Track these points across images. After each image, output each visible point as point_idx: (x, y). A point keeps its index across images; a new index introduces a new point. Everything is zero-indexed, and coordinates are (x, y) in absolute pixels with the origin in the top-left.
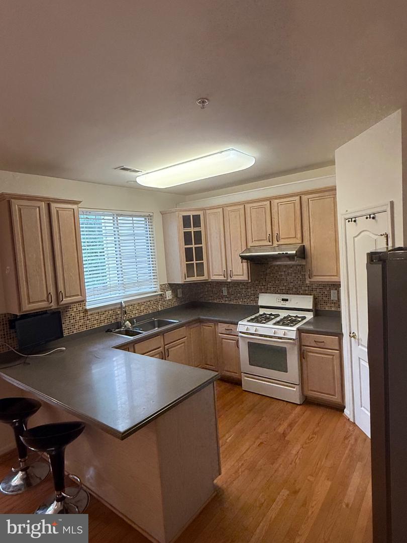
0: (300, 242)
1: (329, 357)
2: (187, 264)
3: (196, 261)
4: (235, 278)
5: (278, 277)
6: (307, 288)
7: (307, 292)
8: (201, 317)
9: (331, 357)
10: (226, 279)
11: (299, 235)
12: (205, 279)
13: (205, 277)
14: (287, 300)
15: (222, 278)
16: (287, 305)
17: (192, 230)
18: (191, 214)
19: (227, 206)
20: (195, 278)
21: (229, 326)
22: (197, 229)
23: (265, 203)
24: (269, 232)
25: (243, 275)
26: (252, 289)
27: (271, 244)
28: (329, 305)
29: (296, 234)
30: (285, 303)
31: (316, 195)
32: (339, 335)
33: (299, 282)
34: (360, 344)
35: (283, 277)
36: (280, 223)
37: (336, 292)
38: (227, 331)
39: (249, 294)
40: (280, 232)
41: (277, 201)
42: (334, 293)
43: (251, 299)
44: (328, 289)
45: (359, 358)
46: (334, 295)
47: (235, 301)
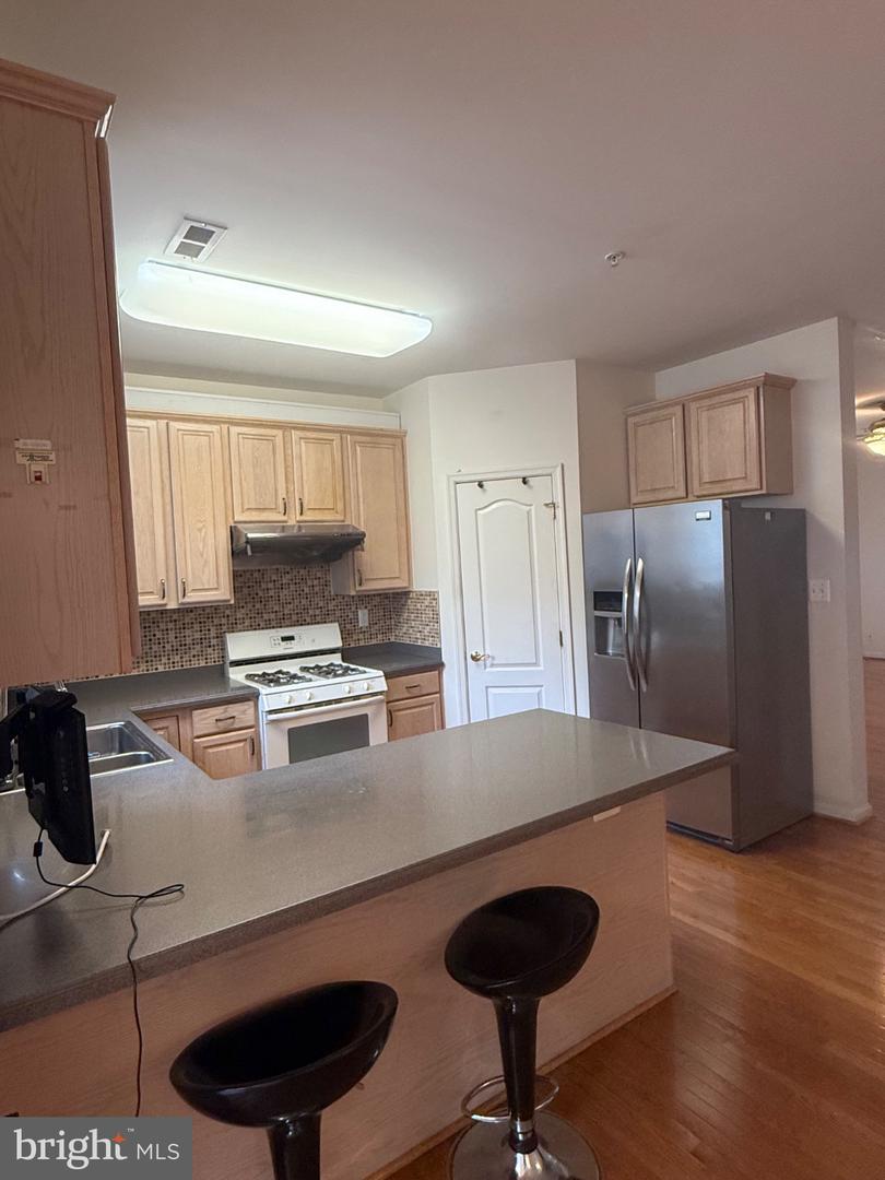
0: (342, 517)
1: (427, 707)
4: (193, 597)
5: (261, 594)
6: (318, 612)
9: (430, 707)
11: (340, 506)
14: (291, 638)
15: (152, 600)
16: (294, 648)
19: (176, 419)
21: (225, 711)
23: (274, 432)
24: (282, 494)
25: (216, 589)
26: (197, 627)
27: (285, 518)
28: (355, 637)
29: (335, 502)
30: (289, 646)
31: (368, 439)
32: (439, 666)
33: (303, 602)
34: (488, 665)
35: (271, 593)
36: (305, 478)
37: (366, 611)
38: (220, 724)
39: (189, 641)
40: (306, 495)
41: (295, 434)
42: (364, 615)
43: (194, 652)
44: (353, 609)
45: (487, 687)
46: (363, 618)
47: (143, 666)
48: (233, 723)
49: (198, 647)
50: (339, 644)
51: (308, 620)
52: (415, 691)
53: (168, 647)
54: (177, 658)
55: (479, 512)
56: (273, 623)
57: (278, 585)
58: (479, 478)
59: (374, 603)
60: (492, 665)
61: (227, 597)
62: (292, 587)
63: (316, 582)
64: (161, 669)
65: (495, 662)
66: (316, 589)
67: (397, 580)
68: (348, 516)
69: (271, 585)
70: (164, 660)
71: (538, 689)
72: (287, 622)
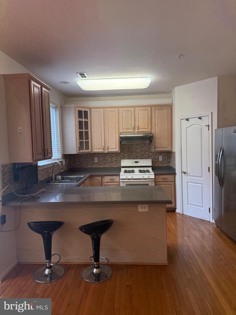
0: (150, 130)
1: (169, 185)
2: (80, 142)
3: (85, 140)
4: (110, 150)
5: (131, 150)
6: (147, 156)
7: (147, 158)
8: (92, 174)
9: (171, 185)
10: (104, 151)
11: (150, 127)
12: (89, 151)
13: (90, 150)
14: (138, 162)
15: (101, 151)
16: (138, 165)
17: (84, 120)
18: (83, 110)
19: (107, 108)
20: (85, 151)
21: (112, 177)
22: (86, 120)
23: (131, 109)
24: (133, 125)
25: (116, 149)
26: (115, 157)
27: (134, 131)
28: (158, 163)
29: (148, 127)
30: (137, 164)
31: (159, 108)
32: (174, 174)
33: (143, 153)
34: (188, 175)
35: (134, 150)
36: (140, 120)
37: (162, 156)
38: (110, 180)
39: (113, 161)
40: (140, 125)
41: (138, 108)
42: (161, 157)
43: (114, 163)
44: (158, 155)
45: (187, 182)
46: (161, 158)
47: (103, 166)
48: (114, 181)
49: (115, 162)
50: (151, 165)
51: (144, 158)
52: (166, 180)
53: (108, 162)
54: (110, 164)
55: (187, 128)
56: (134, 158)
57: (136, 148)
58: (187, 118)
59: (164, 154)
60: (189, 176)
61: (118, 150)
62: (140, 149)
63: (147, 148)
64: (107, 166)
65: (190, 175)
66: (147, 150)
67: (167, 148)
68: (152, 130)
69: (134, 148)
70: (108, 164)
71: (202, 185)
72: (138, 158)
